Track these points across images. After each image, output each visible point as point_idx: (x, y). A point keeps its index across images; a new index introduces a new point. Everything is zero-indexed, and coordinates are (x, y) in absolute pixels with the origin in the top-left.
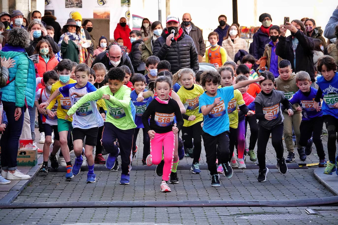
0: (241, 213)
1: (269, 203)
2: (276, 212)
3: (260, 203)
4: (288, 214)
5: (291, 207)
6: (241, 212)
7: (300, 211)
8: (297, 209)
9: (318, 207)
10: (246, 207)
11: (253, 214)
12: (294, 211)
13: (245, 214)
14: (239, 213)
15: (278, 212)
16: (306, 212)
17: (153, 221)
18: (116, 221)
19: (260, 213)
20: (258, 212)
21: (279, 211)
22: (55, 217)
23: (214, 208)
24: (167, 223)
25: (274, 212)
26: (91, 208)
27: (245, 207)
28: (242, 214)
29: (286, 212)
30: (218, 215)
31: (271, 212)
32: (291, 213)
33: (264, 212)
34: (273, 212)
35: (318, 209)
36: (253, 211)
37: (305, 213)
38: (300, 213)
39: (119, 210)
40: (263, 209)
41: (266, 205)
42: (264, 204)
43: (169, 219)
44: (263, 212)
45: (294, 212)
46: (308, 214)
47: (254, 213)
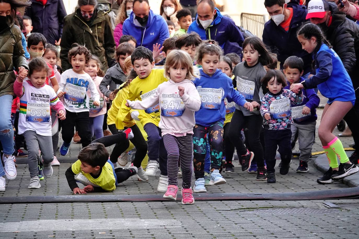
0: (244, 207)
1: (275, 196)
2: (287, 206)
3: (264, 195)
4: (302, 208)
5: (304, 201)
6: (242, 206)
7: (317, 205)
8: (312, 203)
9: (337, 200)
10: (247, 201)
11: (258, 208)
12: (309, 204)
13: (248, 208)
14: (241, 207)
15: (289, 206)
16: (325, 206)
17: (137, 217)
18: (90, 218)
19: (267, 208)
20: (265, 206)
21: (290, 204)
22: (8, 213)
23: (207, 202)
24: (155, 219)
25: (285, 206)
26: (50, 204)
27: (245, 201)
28: (244, 209)
29: (300, 206)
30: (216, 209)
31: (281, 206)
32: (306, 207)
33: (272, 206)
34: (283, 206)
35: (339, 202)
36: (257, 205)
37: (323, 206)
38: (317, 207)
39: (87, 205)
40: (270, 203)
41: (272, 198)
42: (269, 197)
43: (155, 215)
44: (270, 206)
45: (310, 206)
46: (328, 208)
47: (260, 208)
